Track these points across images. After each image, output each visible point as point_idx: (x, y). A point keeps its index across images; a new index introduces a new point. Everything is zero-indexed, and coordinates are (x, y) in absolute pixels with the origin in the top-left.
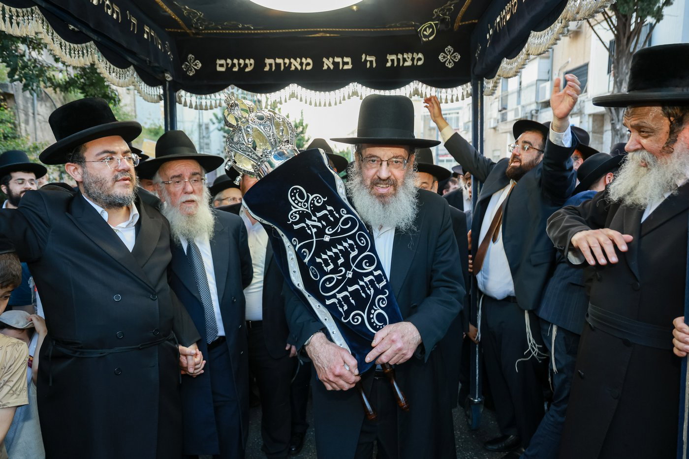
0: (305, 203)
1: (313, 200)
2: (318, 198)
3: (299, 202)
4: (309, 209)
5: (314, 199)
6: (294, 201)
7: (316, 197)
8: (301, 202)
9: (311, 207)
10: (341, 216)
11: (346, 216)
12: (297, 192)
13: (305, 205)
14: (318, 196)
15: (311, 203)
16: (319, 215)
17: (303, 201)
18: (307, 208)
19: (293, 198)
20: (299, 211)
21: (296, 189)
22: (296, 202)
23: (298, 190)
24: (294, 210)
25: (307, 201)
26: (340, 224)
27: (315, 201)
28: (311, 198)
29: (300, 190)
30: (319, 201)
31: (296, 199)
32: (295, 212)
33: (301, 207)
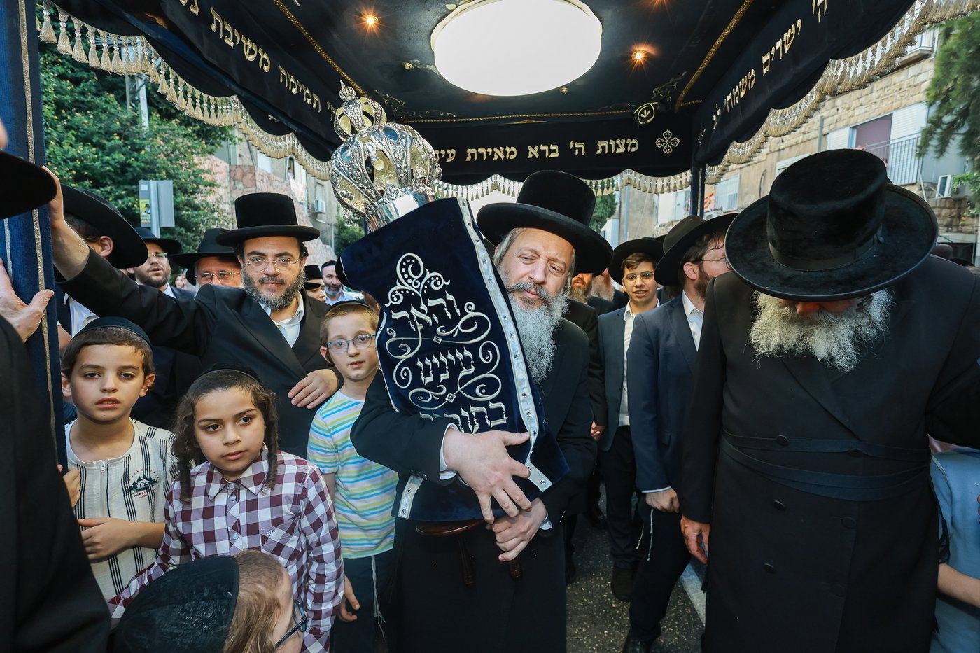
0: (417, 281)
1: (430, 279)
2: (437, 279)
3: (410, 277)
4: (421, 291)
5: (432, 279)
6: (403, 274)
7: (435, 277)
8: (412, 279)
9: (424, 289)
10: (464, 314)
11: (471, 314)
12: (411, 262)
13: (416, 284)
14: (438, 276)
15: (426, 284)
16: (432, 303)
17: (416, 278)
18: (418, 289)
19: (404, 270)
20: (405, 290)
21: (411, 258)
22: (406, 276)
23: (413, 261)
24: (399, 287)
25: (421, 279)
26: (459, 325)
27: (433, 283)
28: (429, 275)
29: (417, 263)
30: (439, 283)
31: (407, 272)
32: (399, 291)
33: (410, 285)
